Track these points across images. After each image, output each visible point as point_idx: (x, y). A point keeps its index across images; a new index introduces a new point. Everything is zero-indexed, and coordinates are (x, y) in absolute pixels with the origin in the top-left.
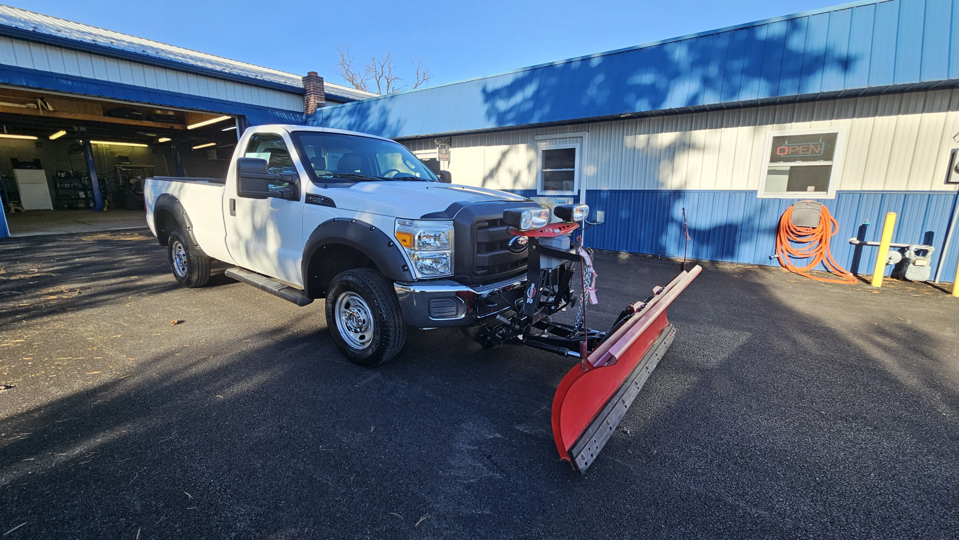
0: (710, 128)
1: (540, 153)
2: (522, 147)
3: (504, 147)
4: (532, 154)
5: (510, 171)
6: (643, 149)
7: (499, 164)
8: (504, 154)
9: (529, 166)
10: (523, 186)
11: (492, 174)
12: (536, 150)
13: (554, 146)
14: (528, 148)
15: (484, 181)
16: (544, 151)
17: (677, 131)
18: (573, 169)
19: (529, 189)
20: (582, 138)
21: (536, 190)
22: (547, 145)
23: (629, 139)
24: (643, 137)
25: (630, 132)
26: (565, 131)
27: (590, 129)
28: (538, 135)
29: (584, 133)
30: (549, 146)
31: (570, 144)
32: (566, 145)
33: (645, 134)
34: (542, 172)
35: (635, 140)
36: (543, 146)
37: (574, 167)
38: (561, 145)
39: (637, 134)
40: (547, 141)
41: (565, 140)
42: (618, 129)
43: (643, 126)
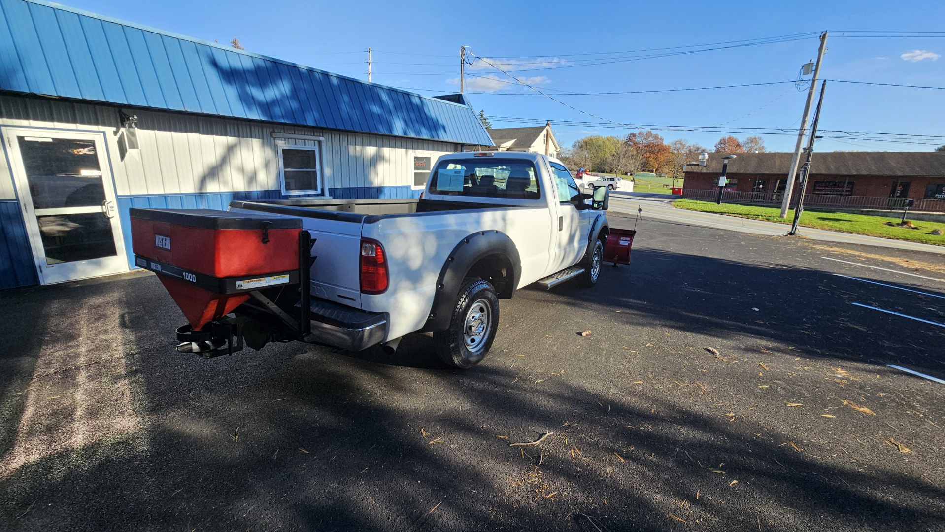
0: (391, 148)
1: (280, 152)
2: (256, 143)
3: (230, 140)
4: (269, 153)
5: (242, 170)
6: (361, 155)
7: (224, 160)
8: (230, 149)
9: (267, 165)
10: (261, 186)
11: (213, 172)
12: (275, 148)
13: (293, 146)
14: (263, 144)
15: (203, 181)
16: (284, 150)
17: (376, 146)
18: (314, 170)
19: (270, 189)
20: (320, 142)
21: (279, 190)
22: (285, 144)
23: (351, 148)
24: (358, 148)
25: (352, 143)
26: (303, 133)
27: (325, 136)
28: (275, 132)
29: (321, 139)
30: (288, 146)
31: (309, 146)
32: (305, 146)
33: (360, 146)
34: (285, 171)
35: (355, 150)
36: (282, 144)
37: (315, 168)
38: (300, 146)
39: (356, 145)
40: (285, 140)
41: (303, 141)
42: (344, 139)
43: (359, 139)
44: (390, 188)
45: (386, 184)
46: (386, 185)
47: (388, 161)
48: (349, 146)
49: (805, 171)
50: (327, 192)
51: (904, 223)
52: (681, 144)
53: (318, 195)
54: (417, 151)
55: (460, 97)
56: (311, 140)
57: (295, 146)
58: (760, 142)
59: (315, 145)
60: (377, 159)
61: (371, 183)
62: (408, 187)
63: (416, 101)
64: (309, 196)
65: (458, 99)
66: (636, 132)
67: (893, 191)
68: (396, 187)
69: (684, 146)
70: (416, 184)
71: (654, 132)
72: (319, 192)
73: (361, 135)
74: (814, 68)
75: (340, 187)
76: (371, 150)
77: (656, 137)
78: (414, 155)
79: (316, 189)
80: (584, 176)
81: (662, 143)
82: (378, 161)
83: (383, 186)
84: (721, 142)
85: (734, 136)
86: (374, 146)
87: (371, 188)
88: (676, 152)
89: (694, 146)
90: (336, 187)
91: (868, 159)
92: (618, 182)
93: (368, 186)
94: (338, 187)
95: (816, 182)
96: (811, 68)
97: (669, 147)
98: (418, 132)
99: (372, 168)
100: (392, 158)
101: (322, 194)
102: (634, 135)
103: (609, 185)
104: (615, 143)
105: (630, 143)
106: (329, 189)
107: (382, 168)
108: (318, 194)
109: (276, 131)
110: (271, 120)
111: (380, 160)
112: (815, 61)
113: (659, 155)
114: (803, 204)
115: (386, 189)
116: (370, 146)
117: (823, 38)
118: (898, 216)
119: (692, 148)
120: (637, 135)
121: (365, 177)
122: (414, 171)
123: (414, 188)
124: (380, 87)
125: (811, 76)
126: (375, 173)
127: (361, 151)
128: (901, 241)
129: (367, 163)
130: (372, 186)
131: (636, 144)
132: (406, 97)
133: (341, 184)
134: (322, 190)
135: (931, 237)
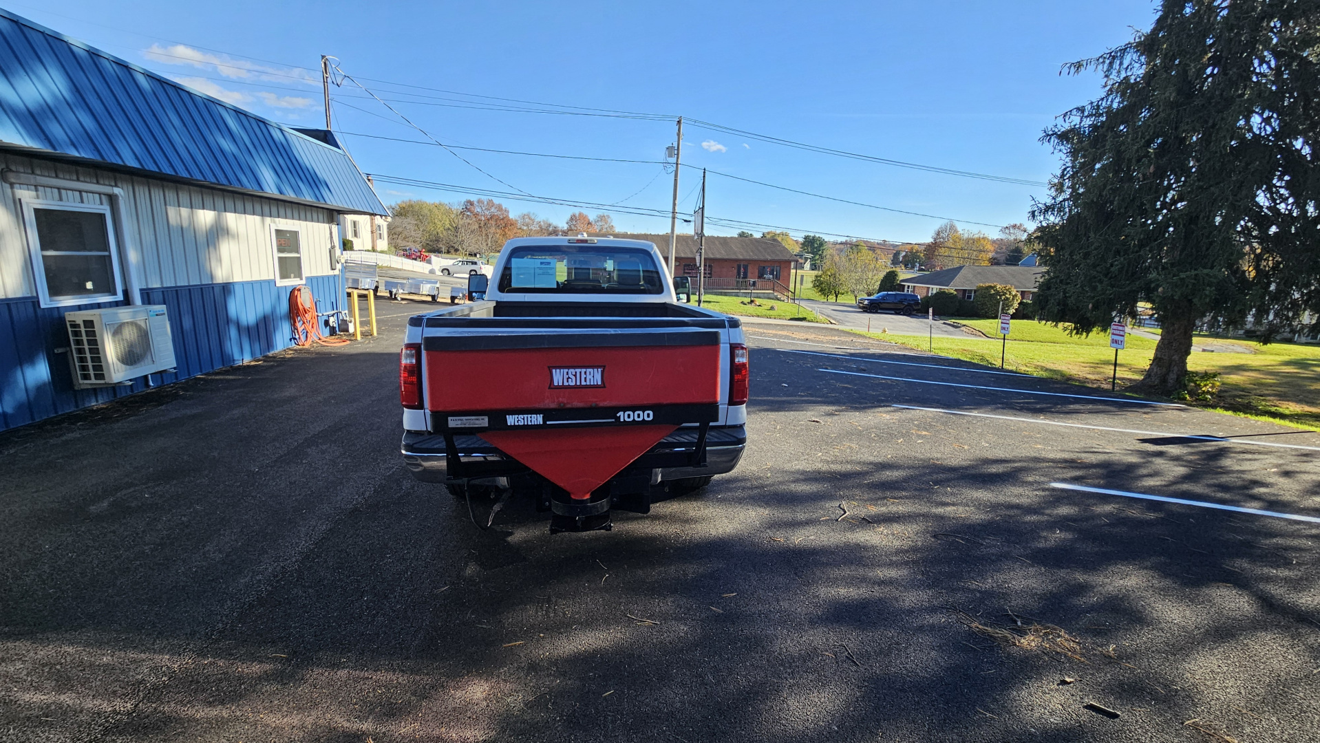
0: (238, 212)
1: (29, 216)
6: (190, 225)
12: (16, 206)
13: (55, 203)
16: (36, 211)
17: (214, 210)
18: (106, 253)
19: (10, 296)
20: (112, 199)
21: (32, 297)
22: (38, 197)
23: (172, 211)
24: (185, 211)
25: (172, 203)
26: (75, 177)
27: (119, 185)
28: (11, 171)
29: (117, 191)
30: (45, 202)
31: (93, 206)
32: (81, 205)
33: (187, 207)
34: (44, 257)
35: (178, 214)
36: (30, 199)
37: (106, 247)
38: (71, 204)
39: (179, 206)
40: (37, 190)
41: (77, 194)
42: (157, 194)
43: (184, 197)
44: (243, 284)
45: (237, 278)
46: (236, 280)
47: (236, 237)
48: (168, 207)
49: (700, 255)
50: (137, 297)
51: (752, 302)
52: (530, 218)
53: (117, 304)
54: (277, 220)
55: (329, 136)
56: (93, 193)
57: (60, 203)
58: (609, 221)
59: (101, 204)
60: (218, 232)
61: (212, 277)
62: (271, 283)
63: (277, 135)
64: (99, 306)
65: (326, 137)
66: (474, 198)
67: (739, 273)
68: (252, 283)
69: (533, 221)
70: (284, 275)
71: (496, 201)
72: (120, 297)
73: (186, 187)
74: (676, 152)
75: (159, 286)
76: (205, 217)
77: (499, 207)
78: (274, 228)
79: (115, 293)
80: (434, 258)
81: (508, 216)
82: (220, 237)
83: (231, 281)
84: (572, 219)
85: (585, 212)
86: (210, 210)
87: (212, 287)
88: (525, 228)
89: (544, 221)
90: (150, 286)
91: (717, 243)
92: (483, 266)
93: (206, 283)
94: (155, 286)
95: (685, 266)
96: (673, 151)
97: (516, 221)
98: (297, 191)
99: (211, 249)
100: (242, 230)
101: (127, 301)
102: (472, 203)
103: (471, 271)
104: (448, 212)
105: (469, 213)
106: (141, 290)
107: (226, 248)
108: (116, 302)
109: (13, 168)
110: (50, 150)
111: (222, 236)
112: (675, 145)
113: (506, 230)
114: (704, 288)
115: (237, 287)
116: (203, 208)
117: (679, 122)
118: (745, 295)
119: (542, 223)
120: (475, 203)
121: (200, 268)
122: (277, 255)
123: (280, 283)
124: (220, 104)
125: (673, 160)
126: (217, 259)
127: (189, 217)
128: (755, 318)
129: (201, 239)
130: (214, 282)
131: (476, 215)
132: (262, 125)
133: (158, 279)
134: (126, 293)
135: (771, 312)
